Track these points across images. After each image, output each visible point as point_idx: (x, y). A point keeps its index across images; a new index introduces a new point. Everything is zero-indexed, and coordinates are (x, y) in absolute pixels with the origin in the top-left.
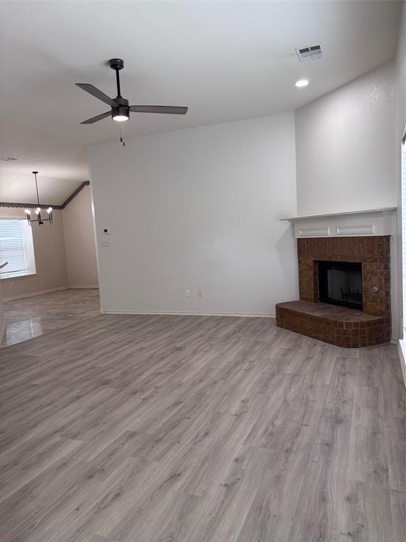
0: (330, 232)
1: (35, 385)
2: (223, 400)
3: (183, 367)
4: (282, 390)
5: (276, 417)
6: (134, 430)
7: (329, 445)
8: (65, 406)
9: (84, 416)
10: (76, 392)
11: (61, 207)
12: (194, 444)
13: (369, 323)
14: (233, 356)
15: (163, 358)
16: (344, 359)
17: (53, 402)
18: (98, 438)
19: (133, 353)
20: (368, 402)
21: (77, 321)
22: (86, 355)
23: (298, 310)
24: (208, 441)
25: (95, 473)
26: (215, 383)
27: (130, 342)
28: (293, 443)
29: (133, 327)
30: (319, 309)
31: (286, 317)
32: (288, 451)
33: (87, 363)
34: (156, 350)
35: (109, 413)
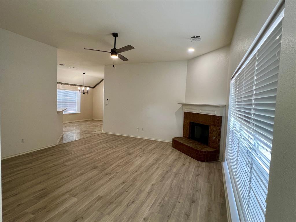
0: (197, 111)
1: (66, 165)
2: (144, 183)
3: (130, 163)
4: (170, 181)
5: (166, 195)
6: (102, 196)
7: (188, 215)
8: (76, 178)
9: (82, 184)
10: (82, 171)
11: (93, 88)
12: (127, 207)
13: (210, 152)
14: (152, 160)
15: (122, 158)
16: (198, 167)
17: (71, 175)
18: (85, 198)
19: (110, 153)
20: (207, 192)
21: (92, 135)
22: (91, 152)
23: (181, 142)
24: (133, 206)
25: (78, 219)
26: (142, 173)
27: (111, 148)
28: (171, 212)
29: (113, 141)
30: (190, 142)
31: (176, 144)
32: (169, 217)
33: (91, 156)
34: (120, 153)
35: (93, 184)
